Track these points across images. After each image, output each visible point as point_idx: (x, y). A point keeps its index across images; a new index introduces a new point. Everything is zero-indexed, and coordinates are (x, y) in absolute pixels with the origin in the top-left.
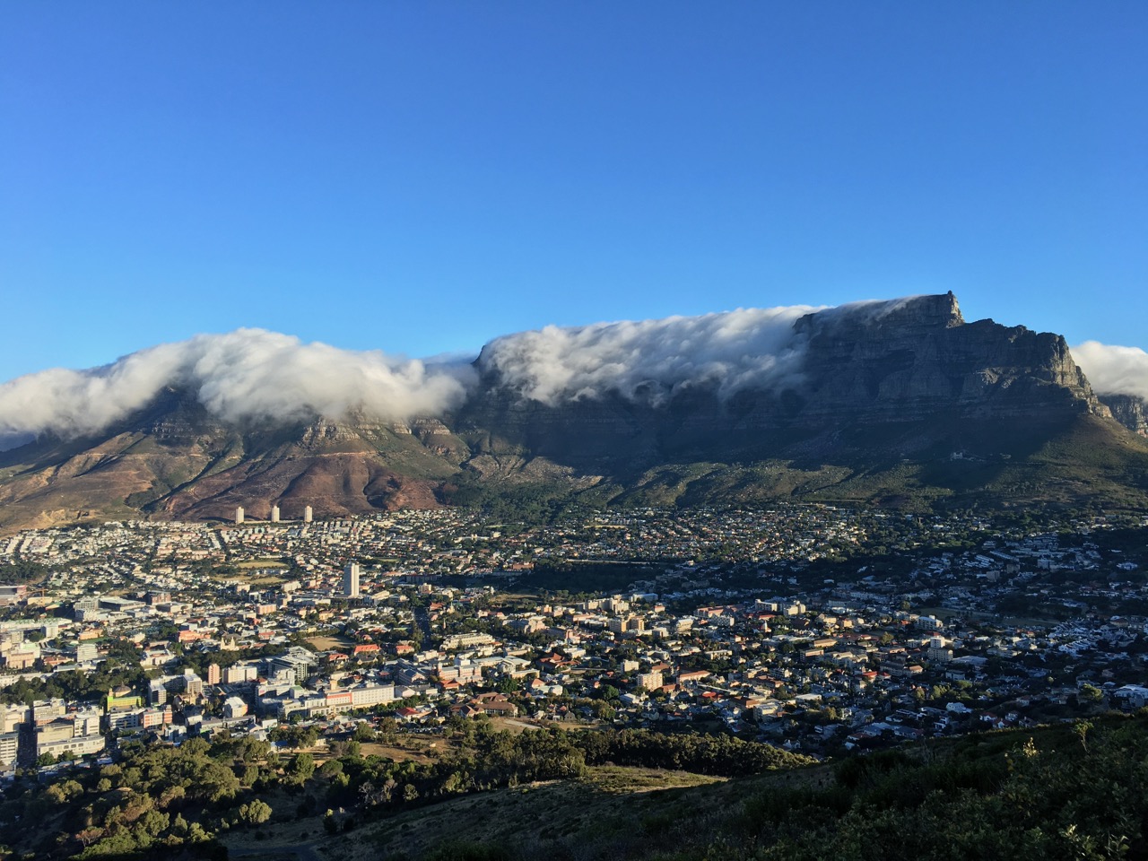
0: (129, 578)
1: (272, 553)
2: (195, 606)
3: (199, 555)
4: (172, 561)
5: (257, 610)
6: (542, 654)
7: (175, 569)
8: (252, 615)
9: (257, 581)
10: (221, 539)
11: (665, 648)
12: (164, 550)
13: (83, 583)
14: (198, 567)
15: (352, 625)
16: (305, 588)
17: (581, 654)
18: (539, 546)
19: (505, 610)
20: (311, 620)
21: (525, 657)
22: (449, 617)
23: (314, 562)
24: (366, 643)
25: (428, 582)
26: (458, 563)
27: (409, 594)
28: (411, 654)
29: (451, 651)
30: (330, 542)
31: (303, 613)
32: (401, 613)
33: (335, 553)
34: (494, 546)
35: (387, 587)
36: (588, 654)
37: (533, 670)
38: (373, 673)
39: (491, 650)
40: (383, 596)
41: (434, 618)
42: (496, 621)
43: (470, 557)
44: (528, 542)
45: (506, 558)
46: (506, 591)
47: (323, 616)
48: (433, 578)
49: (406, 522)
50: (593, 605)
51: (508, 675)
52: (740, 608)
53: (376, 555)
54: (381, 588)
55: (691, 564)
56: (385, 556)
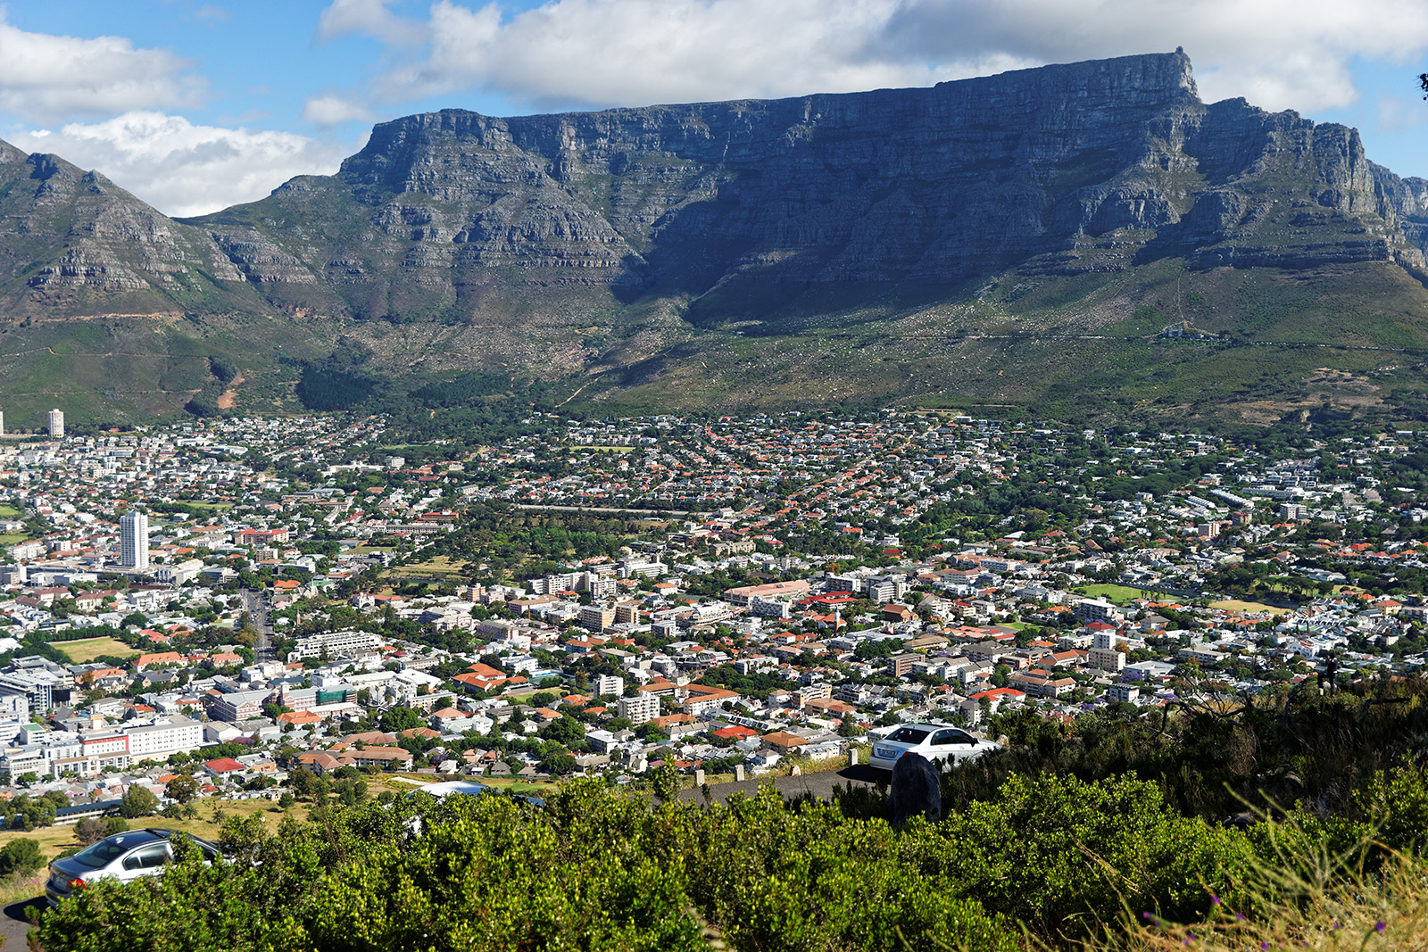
11: (671, 652)
15: (137, 619)
16: (51, 552)
17: (532, 664)
18: (473, 481)
19: (404, 591)
20: (61, 610)
21: (434, 672)
22: (307, 605)
23: (70, 508)
24: (159, 649)
25: (275, 544)
26: (327, 510)
27: (239, 565)
28: (238, 669)
29: (308, 663)
30: (99, 472)
31: (48, 599)
32: (222, 599)
33: (106, 494)
34: (394, 481)
35: (200, 553)
36: (543, 665)
37: (445, 693)
38: (170, 701)
39: (377, 661)
40: (193, 569)
41: (282, 606)
42: (389, 612)
43: (350, 502)
44: (451, 475)
45: (413, 502)
46: (408, 561)
47: (84, 604)
48: (282, 537)
49: (236, 439)
50: (557, 584)
51: (403, 703)
52: (801, 588)
53: (182, 497)
54: (188, 555)
55: (728, 512)
56: (197, 498)
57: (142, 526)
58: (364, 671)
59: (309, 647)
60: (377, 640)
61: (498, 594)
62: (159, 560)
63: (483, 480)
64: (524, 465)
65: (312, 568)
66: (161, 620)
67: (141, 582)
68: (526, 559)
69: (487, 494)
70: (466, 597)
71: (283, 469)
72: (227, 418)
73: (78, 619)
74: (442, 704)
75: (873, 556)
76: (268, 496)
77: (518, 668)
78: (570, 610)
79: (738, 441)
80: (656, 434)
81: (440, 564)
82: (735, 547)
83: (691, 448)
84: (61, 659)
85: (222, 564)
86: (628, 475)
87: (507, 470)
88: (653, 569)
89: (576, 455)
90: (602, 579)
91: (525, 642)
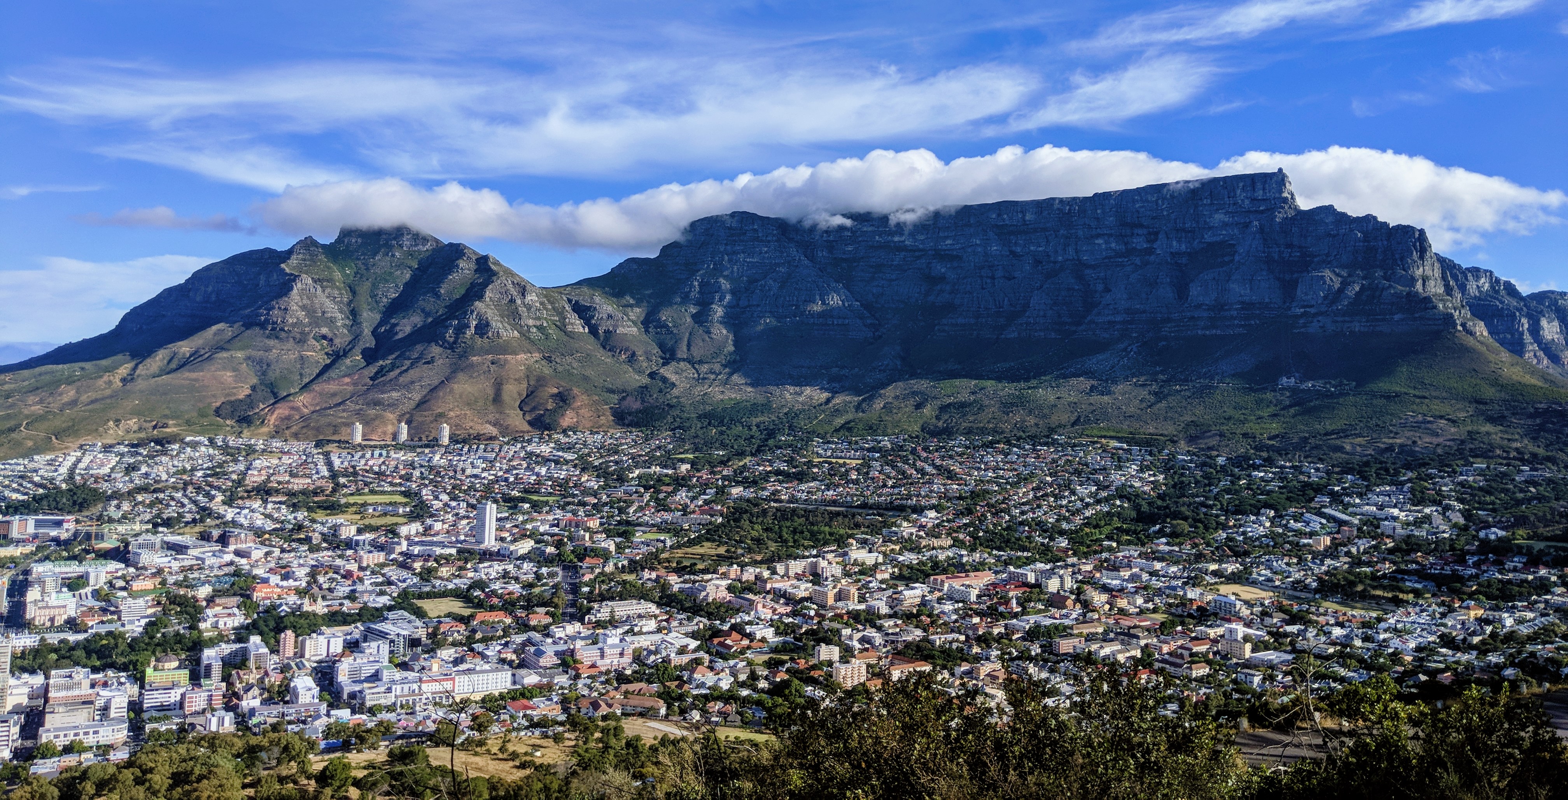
0: (205, 512)
1: (392, 484)
2: (283, 551)
3: (299, 484)
4: (264, 491)
5: (358, 560)
6: (717, 633)
7: (265, 502)
8: (353, 567)
9: (367, 522)
10: (329, 464)
11: (879, 629)
12: (255, 478)
13: (148, 517)
14: (295, 500)
15: (479, 584)
16: (427, 530)
17: (769, 633)
18: (738, 483)
19: (680, 570)
20: (427, 575)
21: (694, 635)
22: (605, 577)
23: (445, 497)
24: (492, 608)
25: (587, 529)
26: (629, 503)
27: (559, 544)
28: (546, 627)
29: (599, 624)
30: (469, 472)
31: (418, 565)
32: (544, 570)
33: (472, 487)
34: (680, 482)
35: (532, 534)
36: (777, 633)
37: (701, 654)
38: (493, 650)
39: (652, 625)
40: (525, 546)
41: (587, 578)
42: (664, 587)
43: (647, 497)
44: (724, 478)
45: (693, 499)
46: (684, 545)
47: (444, 571)
48: (594, 524)
49: (569, 448)
50: (797, 566)
51: (666, 660)
52: (986, 578)
53: (526, 491)
54: (524, 536)
55: (932, 514)
56: (537, 492)
57: (493, 511)
58: (640, 633)
59: (603, 612)
60: (653, 608)
61: (749, 574)
62: (502, 539)
63: (746, 483)
64: (778, 473)
65: (612, 548)
66: (497, 586)
67: (487, 556)
68: (773, 546)
69: (749, 494)
70: (725, 576)
71: (601, 472)
72: (564, 432)
73: (438, 583)
74: (697, 662)
75: (1046, 553)
76: (587, 492)
77: (758, 636)
78: (803, 589)
79: (943, 458)
80: (879, 450)
81: (707, 548)
82: (936, 542)
83: (906, 462)
84: (420, 613)
85: (547, 544)
86: (856, 482)
87: (766, 477)
88: (870, 559)
89: (819, 465)
90: (830, 566)
91: (766, 614)
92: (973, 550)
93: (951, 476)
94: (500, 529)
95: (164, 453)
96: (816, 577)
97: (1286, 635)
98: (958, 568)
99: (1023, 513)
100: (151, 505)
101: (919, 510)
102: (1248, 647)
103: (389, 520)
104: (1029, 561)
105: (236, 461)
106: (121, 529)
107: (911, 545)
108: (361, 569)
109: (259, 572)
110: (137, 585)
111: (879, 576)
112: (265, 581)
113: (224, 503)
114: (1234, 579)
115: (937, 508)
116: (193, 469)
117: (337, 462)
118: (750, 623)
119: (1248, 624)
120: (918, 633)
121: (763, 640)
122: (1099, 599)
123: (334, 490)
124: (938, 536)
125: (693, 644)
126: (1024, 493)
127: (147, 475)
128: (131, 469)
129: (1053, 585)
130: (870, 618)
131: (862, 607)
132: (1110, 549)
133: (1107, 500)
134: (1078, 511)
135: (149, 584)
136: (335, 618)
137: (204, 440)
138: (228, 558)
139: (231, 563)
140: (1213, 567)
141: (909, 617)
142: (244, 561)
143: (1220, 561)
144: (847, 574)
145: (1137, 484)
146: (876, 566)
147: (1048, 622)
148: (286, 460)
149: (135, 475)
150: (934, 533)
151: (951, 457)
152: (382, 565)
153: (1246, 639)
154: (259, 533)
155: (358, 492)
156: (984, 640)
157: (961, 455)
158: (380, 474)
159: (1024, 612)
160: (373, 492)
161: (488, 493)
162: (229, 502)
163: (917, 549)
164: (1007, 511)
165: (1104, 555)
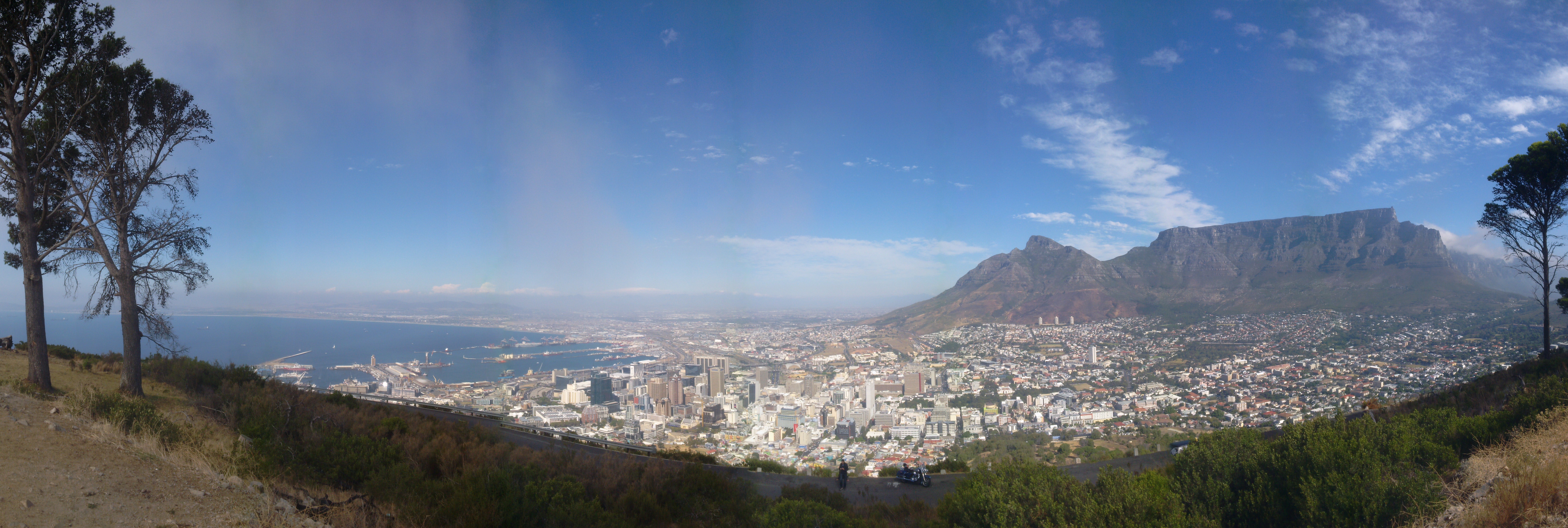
0: (993, 351)
1: (1055, 340)
2: (1021, 365)
3: (1023, 340)
4: (1011, 343)
5: (1048, 369)
6: (1187, 394)
7: (1012, 347)
8: (1047, 371)
9: (1049, 354)
10: (1032, 333)
11: (1249, 388)
12: (1008, 338)
13: (974, 353)
14: (1024, 346)
15: (1094, 378)
16: (1071, 358)
17: (1207, 393)
18: (1189, 336)
19: (1169, 370)
20: (1074, 375)
21: (1178, 395)
22: (1141, 374)
23: (1075, 345)
24: (1100, 387)
25: (1131, 356)
26: (1146, 345)
27: (1121, 362)
28: (1122, 394)
29: (1142, 392)
30: (1083, 334)
31: (1070, 371)
32: (1117, 372)
33: (1085, 341)
34: (1164, 335)
35: (1111, 358)
36: (1210, 393)
37: (1182, 402)
38: (1103, 403)
39: (1162, 392)
40: (1108, 363)
41: (1134, 374)
42: (1165, 376)
43: (1152, 342)
44: (1182, 334)
45: (1171, 342)
46: (1170, 360)
47: (1080, 373)
48: (1133, 353)
49: (1119, 324)
50: (1214, 367)
51: (1170, 405)
52: (1288, 366)
53: (1104, 341)
54: (1107, 359)
55: (1265, 344)
56: (1109, 342)
57: (1094, 350)
58: (1158, 395)
59: (1142, 387)
60: (1162, 385)
61: (1197, 370)
62: (1099, 360)
63: (1191, 335)
64: (1203, 330)
65: (1142, 363)
66: (1100, 378)
67: (1095, 367)
68: (1205, 359)
69: (1193, 339)
70: (1187, 371)
71: (1133, 333)
72: (1117, 318)
73: (1078, 377)
74: (1181, 405)
75: (1310, 355)
76: (1129, 341)
77: (1203, 394)
78: (1218, 375)
79: (1267, 321)
80: (1242, 320)
81: (1179, 361)
82: (1266, 354)
83: (1253, 324)
84: (1074, 389)
85: (1116, 362)
86: (1234, 333)
87: (1199, 332)
88: (1243, 361)
89: (1219, 327)
90: (1227, 365)
91: (1205, 385)
92: (1281, 356)
93: (1271, 328)
94: (1098, 356)
95: (976, 329)
96: (1223, 370)
97: (1395, 378)
98: (1275, 363)
99: (1298, 340)
100: (975, 349)
101: (1261, 342)
102: (1382, 383)
103: (1057, 354)
104: (1302, 358)
105: (1000, 332)
106: (966, 357)
107: (1257, 355)
108: (1049, 372)
109: (1015, 373)
110: (975, 377)
111: (1246, 369)
112: (1017, 376)
113: (999, 348)
114: (1377, 359)
115: (1266, 341)
116: (987, 336)
117: (1035, 332)
118: (1199, 389)
119: (1383, 375)
120: (1265, 389)
121: (1205, 395)
122: (1330, 370)
123: (1035, 343)
124: (1267, 351)
125: (1179, 398)
126: (1298, 333)
127: (972, 338)
128: (967, 335)
129: (1313, 366)
130: (1244, 385)
131: (1242, 381)
132: (1331, 351)
133: (1329, 333)
134: (1319, 338)
135: (978, 377)
136: (1044, 391)
137: (989, 325)
138: (1003, 368)
139: (1004, 370)
140: (1369, 356)
141: (1260, 384)
142: (1008, 369)
143: (1371, 353)
144: (1234, 368)
145: (1342, 327)
146: (1245, 364)
147: (1312, 381)
148: (1017, 332)
149: (968, 338)
150: (1265, 350)
151: (1270, 321)
152: (1057, 371)
153: (1382, 380)
154: (1012, 359)
155: (1044, 343)
156: (1290, 389)
157: (1274, 319)
158: (1051, 336)
159: (1303, 378)
160: (1049, 343)
161: (1091, 342)
162: (1000, 347)
163: (1260, 357)
164: (1293, 340)
165: (1330, 354)
